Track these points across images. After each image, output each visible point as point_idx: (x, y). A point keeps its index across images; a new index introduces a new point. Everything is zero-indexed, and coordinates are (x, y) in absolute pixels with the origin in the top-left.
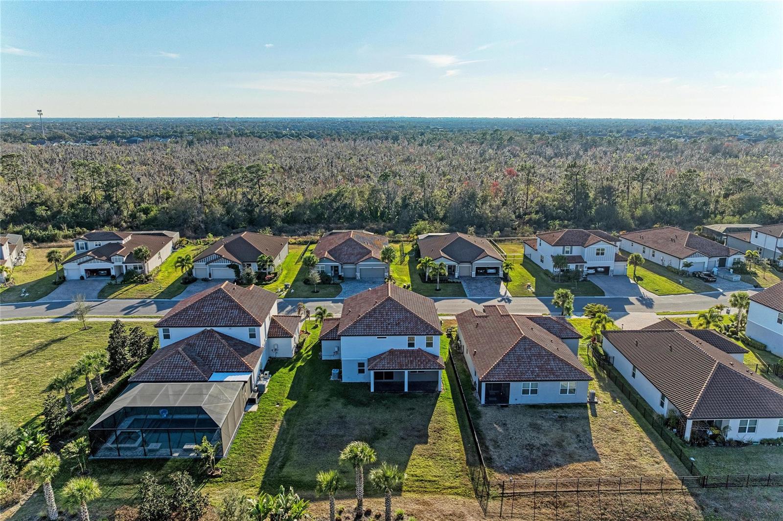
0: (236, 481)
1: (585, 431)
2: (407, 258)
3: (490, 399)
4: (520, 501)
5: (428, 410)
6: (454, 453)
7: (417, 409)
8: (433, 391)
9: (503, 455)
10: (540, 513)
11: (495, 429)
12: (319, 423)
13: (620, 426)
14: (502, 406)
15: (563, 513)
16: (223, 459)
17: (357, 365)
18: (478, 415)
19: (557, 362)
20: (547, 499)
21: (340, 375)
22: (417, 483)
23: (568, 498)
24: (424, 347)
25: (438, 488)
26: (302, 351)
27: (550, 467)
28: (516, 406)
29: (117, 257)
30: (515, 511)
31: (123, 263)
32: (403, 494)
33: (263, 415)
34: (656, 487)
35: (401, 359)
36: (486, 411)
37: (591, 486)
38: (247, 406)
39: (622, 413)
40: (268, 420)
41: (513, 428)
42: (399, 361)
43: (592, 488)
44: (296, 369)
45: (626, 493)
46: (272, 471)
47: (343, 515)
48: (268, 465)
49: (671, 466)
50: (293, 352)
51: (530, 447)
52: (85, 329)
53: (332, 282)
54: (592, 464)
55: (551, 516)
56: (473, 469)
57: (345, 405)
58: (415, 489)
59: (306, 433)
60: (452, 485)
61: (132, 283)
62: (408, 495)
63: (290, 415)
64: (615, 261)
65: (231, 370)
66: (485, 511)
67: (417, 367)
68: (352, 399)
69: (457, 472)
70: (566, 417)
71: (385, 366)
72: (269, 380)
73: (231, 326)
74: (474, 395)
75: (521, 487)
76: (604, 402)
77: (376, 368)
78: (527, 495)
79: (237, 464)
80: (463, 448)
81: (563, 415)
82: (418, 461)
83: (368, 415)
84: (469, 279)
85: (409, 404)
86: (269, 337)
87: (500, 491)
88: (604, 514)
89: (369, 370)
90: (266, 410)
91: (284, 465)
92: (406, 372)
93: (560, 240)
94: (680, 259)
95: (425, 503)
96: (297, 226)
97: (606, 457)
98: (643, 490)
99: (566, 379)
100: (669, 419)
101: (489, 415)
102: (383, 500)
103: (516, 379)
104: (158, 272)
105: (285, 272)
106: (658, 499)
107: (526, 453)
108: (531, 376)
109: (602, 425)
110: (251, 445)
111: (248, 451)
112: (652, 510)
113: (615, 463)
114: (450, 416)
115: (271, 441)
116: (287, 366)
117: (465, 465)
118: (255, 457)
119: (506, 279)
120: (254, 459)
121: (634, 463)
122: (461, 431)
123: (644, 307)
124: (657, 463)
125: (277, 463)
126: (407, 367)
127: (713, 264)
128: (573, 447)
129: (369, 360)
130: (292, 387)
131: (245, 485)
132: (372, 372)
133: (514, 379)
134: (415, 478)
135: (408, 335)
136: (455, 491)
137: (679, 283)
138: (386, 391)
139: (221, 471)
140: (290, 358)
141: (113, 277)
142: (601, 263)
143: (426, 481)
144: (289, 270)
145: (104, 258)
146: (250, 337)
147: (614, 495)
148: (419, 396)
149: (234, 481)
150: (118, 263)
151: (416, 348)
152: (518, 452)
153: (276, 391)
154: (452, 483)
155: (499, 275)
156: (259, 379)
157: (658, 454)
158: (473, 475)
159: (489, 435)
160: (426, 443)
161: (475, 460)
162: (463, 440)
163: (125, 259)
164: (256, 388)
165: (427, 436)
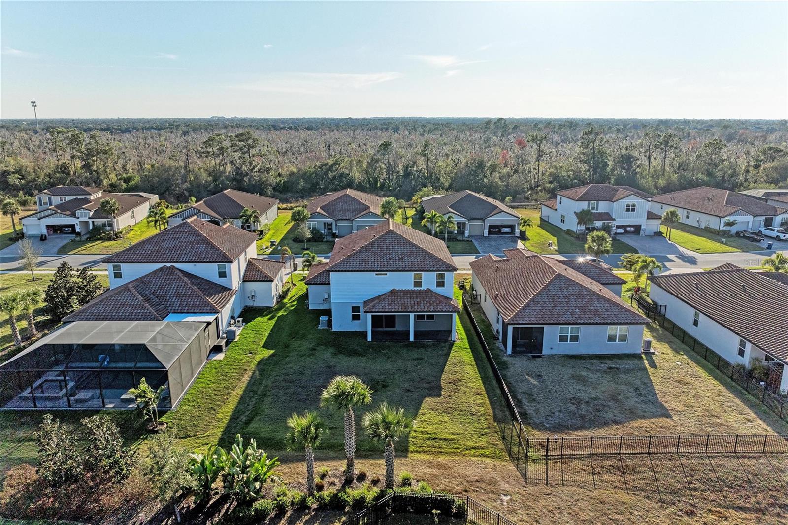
0: (185, 438)
1: (644, 384)
2: (410, 221)
3: (518, 349)
4: (572, 465)
5: (441, 360)
6: (477, 408)
7: (426, 358)
8: (446, 341)
9: (542, 410)
10: (602, 481)
11: (528, 381)
12: (302, 373)
13: (689, 379)
14: (534, 357)
15: (634, 481)
16: (172, 411)
17: (350, 310)
18: (504, 366)
19: (603, 303)
20: (609, 463)
21: (329, 323)
22: (428, 442)
23: (637, 461)
24: (434, 288)
25: (457, 448)
26: (285, 301)
27: (605, 424)
28: (552, 357)
29: (83, 211)
30: (566, 477)
31: (89, 218)
32: (410, 455)
33: (230, 363)
34: (756, 449)
35: (406, 300)
36: (514, 362)
37: (666, 447)
38: (211, 354)
39: (688, 364)
40: (236, 369)
41: (551, 380)
42: (403, 302)
43: (667, 450)
44: (276, 318)
45: (717, 456)
46: (235, 427)
47: (326, 480)
48: (230, 420)
49: (769, 425)
50: (275, 301)
51: (577, 402)
52: (34, 281)
53: (325, 240)
54: (663, 421)
55: (617, 484)
56: (503, 426)
57: (335, 354)
58: (427, 449)
59: (283, 384)
60: (477, 445)
61: (98, 239)
62: (417, 456)
63: (265, 364)
64: (647, 219)
65: (192, 311)
66: (525, 476)
67: (426, 310)
68: (343, 348)
69: (482, 429)
70: (617, 369)
71: (385, 309)
72: (241, 328)
73: (196, 262)
74: (497, 344)
75: (572, 448)
76: (663, 353)
77: (374, 310)
78: (580, 458)
79: (188, 418)
80: (487, 402)
81: (613, 366)
82: (429, 416)
83: (363, 365)
84: (481, 238)
85: (415, 354)
86: (244, 281)
87: (543, 452)
88: (692, 483)
89: (365, 312)
90: (235, 359)
91: (251, 420)
92: (412, 315)
93: (584, 194)
94: (720, 217)
95: (440, 466)
96: (289, 194)
97: (679, 412)
98: (739, 452)
99: (616, 321)
100: (752, 370)
101: (518, 366)
102: (383, 462)
103: (552, 321)
104: (130, 230)
105: (271, 232)
106: (762, 464)
107: (573, 408)
108: (571, 318)
109: (665, 377)
110: (210, 396)
111: (206, 403)
112: (759, 478)
113: (692, 420)
114: (468, 367)
115: (238, 392)
116: (267, 315)
117: (492, 421)
118: (214, 410)
119: (523, 237)
120: (213, 412)
121: (718, 420)
122: (484, 383)
123: (687, 264)
124: (749, 420)
125: (242, 417)
126: (413, 310)
127: (757, 224)
128: (633, 401)
129: (365, 302)
130: (270, 336)
131: (197, 443)
132: (369, 315)
133: (549, 321)
134: (426, 436)
135: (414, 271)
136: (482, 451)
137: (722, 242)
138: (387, 340)
139: (166, 425)
140: (270, 307)
141: (78, 234)
142: (631, 220)
143: (441, 439)
144: (277, 230)
145: (68, 213)
146: (220, 276)
147: (701, 458)
148: (429, 346)
149: (182, 438)
150: (82, 218)
151: (424, 288)
152: (561, 406)
153: (249, 340)
154: (476, 443)
155: (514, 234)
156: (230, 325)
157: (747, 410)
158: (504, 433)
159: (522, 388)
160: (439, 395)
161: (505, 415)
162: (486, 393)
163: (91, 214)
164: (225, 335)
165: (440, 389)
